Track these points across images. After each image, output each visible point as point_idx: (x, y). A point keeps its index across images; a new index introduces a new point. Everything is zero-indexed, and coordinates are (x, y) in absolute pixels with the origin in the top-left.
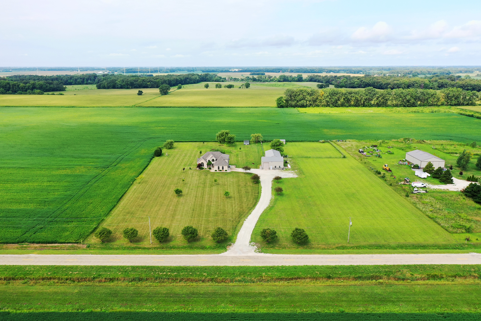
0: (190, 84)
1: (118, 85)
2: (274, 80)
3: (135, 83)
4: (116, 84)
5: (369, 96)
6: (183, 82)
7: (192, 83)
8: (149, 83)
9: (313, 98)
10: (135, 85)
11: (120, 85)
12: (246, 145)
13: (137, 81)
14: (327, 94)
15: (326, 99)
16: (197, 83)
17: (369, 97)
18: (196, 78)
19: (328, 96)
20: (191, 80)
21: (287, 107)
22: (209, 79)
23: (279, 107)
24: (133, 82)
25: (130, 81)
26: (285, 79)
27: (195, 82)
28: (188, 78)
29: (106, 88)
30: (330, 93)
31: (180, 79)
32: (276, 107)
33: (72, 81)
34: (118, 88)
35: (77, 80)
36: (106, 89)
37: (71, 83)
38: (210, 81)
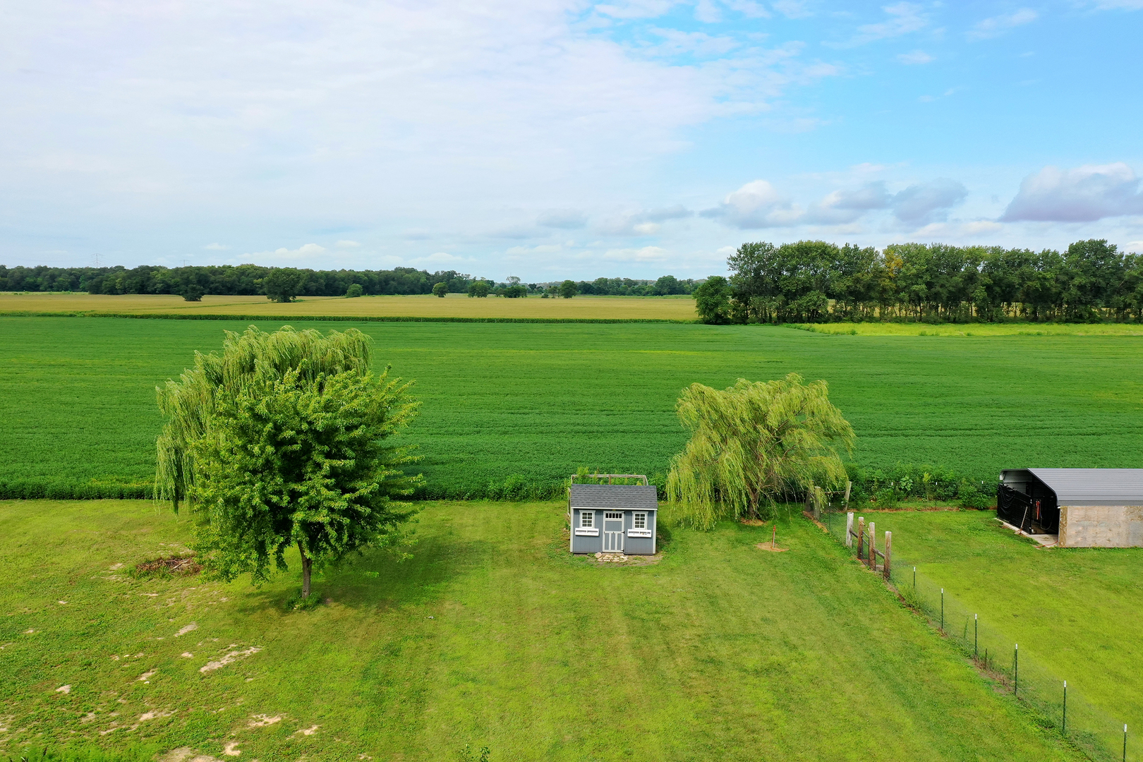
0: (399, 293)
1: (155, 284)
2: (643, 292)
3: (213, 278)
4: (149, 279)
5: (1095, 276)
6: (378, 287)
7: (404, 293)
8: (260, 280)
9: (857, 281)
10: (212, 286)
11: (163, 282)
12: (611, 552)
13: (222, 274)
14: (917, 267)
15: (915, 287)
16: (421, 294)
17: (1093, 279)
18: (419, 281)
19: (918, 276)
20: (404, 284)
21: (743, 321)
22: (458, 285)
23: (708, 322)
24: (206, 276)
25: (197, 271)
26: (674, 288)
27: (416, 289)
28: (393, 280)
29: (119, 291)
30: (928, 262)
31: (368, 277)
32: (696, 323)
33: (40, 279)
34: (154, 292)
35: (56, 278)
36: (118, 294)
37: (38, 286)
38: (462, 293)
